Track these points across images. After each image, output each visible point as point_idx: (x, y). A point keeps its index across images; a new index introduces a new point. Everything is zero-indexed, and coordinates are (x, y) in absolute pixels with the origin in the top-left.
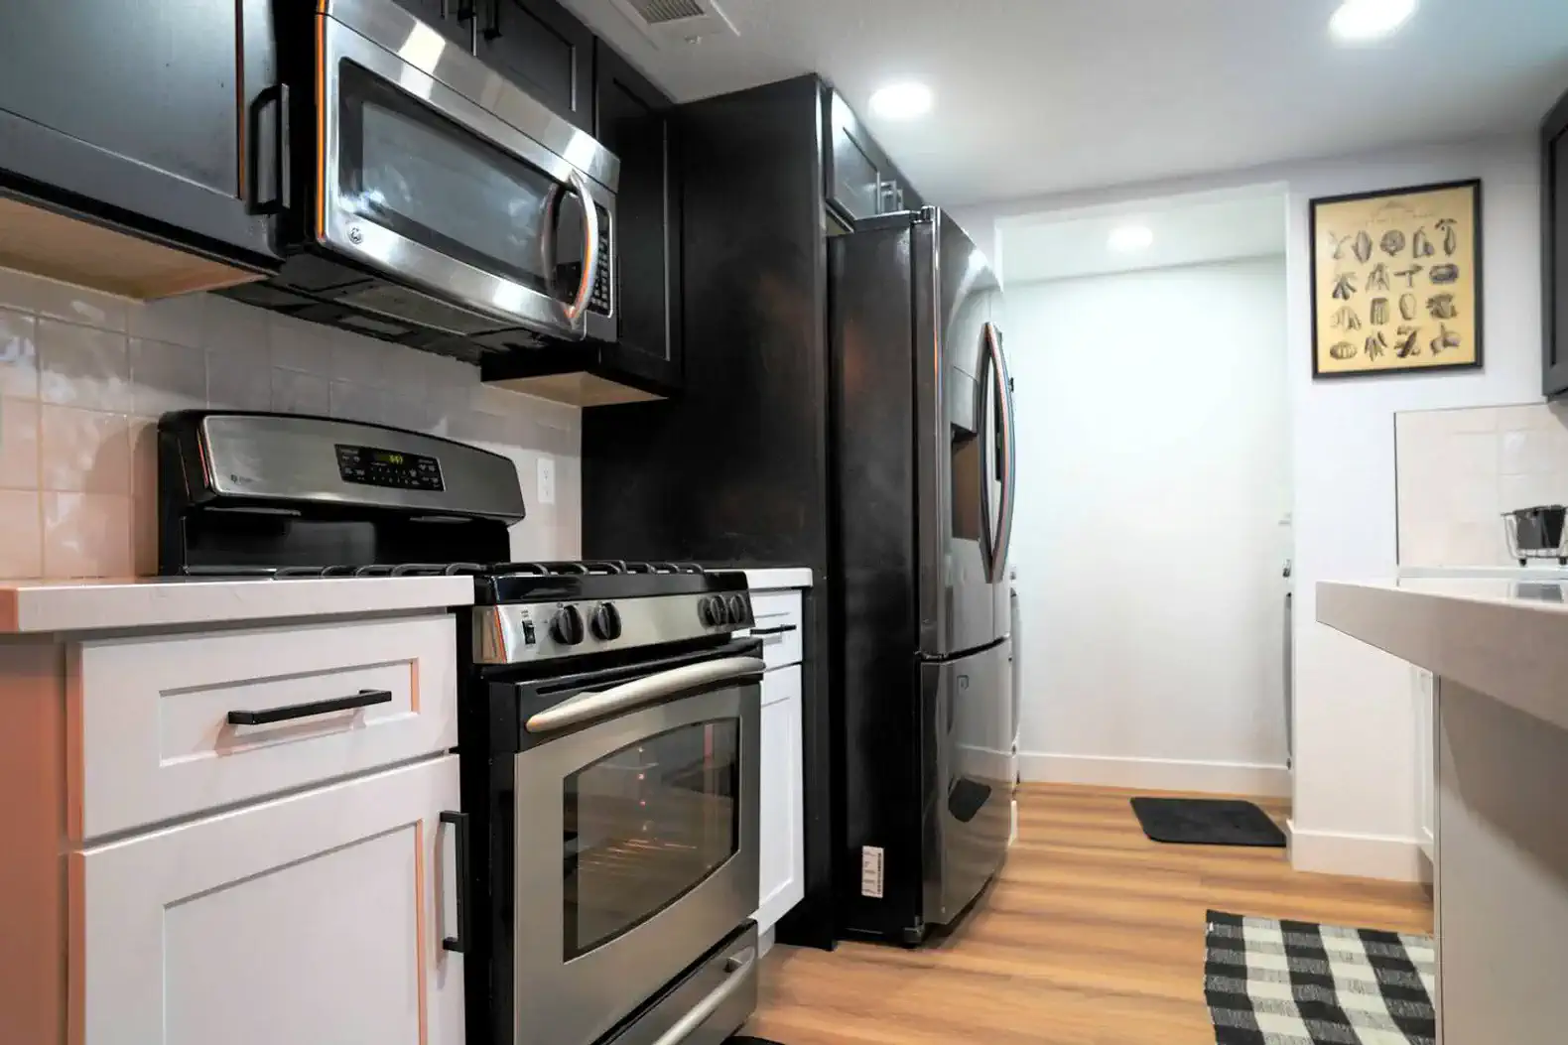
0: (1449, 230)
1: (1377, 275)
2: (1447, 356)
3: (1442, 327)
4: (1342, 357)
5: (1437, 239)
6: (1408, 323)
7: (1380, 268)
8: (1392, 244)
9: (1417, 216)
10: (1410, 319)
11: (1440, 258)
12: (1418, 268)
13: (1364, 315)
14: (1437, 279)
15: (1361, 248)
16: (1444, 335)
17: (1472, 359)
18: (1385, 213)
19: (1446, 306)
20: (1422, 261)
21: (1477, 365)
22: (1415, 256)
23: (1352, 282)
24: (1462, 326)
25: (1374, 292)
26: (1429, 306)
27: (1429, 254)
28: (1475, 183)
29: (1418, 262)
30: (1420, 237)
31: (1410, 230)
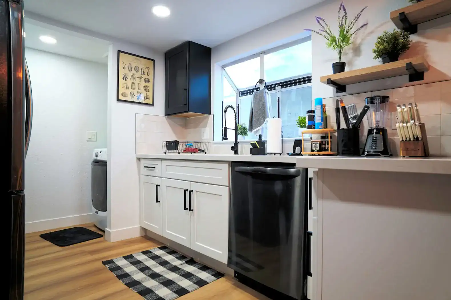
0: (148, 70)
1: (133, 76)
2: (147, 101)
3: (146, 94)
4: (124, 96)
5: (146, 71)
6: (140, 91)
7: (134, 75)
8: (137, 69)
9: (142, 64)
10: (140, 90)
11: (146, 76)
12: (142, 77)
13: (130, 85)
14: (146, 81)
15: (130, 67)
16: (147, 96)
17: (151, 103)
18: (135, 61)
19: (147, 89)
20: (143, 76)
21: (153, 105)
22: (141, 74)
23: (127, 76)
24: (150, 94)
25: (132, 81)
26: (144, 88)
27: (144, 75)
28: (153, 60)
29: (142, 76)
30: (143, 69)
31: (140, 67)
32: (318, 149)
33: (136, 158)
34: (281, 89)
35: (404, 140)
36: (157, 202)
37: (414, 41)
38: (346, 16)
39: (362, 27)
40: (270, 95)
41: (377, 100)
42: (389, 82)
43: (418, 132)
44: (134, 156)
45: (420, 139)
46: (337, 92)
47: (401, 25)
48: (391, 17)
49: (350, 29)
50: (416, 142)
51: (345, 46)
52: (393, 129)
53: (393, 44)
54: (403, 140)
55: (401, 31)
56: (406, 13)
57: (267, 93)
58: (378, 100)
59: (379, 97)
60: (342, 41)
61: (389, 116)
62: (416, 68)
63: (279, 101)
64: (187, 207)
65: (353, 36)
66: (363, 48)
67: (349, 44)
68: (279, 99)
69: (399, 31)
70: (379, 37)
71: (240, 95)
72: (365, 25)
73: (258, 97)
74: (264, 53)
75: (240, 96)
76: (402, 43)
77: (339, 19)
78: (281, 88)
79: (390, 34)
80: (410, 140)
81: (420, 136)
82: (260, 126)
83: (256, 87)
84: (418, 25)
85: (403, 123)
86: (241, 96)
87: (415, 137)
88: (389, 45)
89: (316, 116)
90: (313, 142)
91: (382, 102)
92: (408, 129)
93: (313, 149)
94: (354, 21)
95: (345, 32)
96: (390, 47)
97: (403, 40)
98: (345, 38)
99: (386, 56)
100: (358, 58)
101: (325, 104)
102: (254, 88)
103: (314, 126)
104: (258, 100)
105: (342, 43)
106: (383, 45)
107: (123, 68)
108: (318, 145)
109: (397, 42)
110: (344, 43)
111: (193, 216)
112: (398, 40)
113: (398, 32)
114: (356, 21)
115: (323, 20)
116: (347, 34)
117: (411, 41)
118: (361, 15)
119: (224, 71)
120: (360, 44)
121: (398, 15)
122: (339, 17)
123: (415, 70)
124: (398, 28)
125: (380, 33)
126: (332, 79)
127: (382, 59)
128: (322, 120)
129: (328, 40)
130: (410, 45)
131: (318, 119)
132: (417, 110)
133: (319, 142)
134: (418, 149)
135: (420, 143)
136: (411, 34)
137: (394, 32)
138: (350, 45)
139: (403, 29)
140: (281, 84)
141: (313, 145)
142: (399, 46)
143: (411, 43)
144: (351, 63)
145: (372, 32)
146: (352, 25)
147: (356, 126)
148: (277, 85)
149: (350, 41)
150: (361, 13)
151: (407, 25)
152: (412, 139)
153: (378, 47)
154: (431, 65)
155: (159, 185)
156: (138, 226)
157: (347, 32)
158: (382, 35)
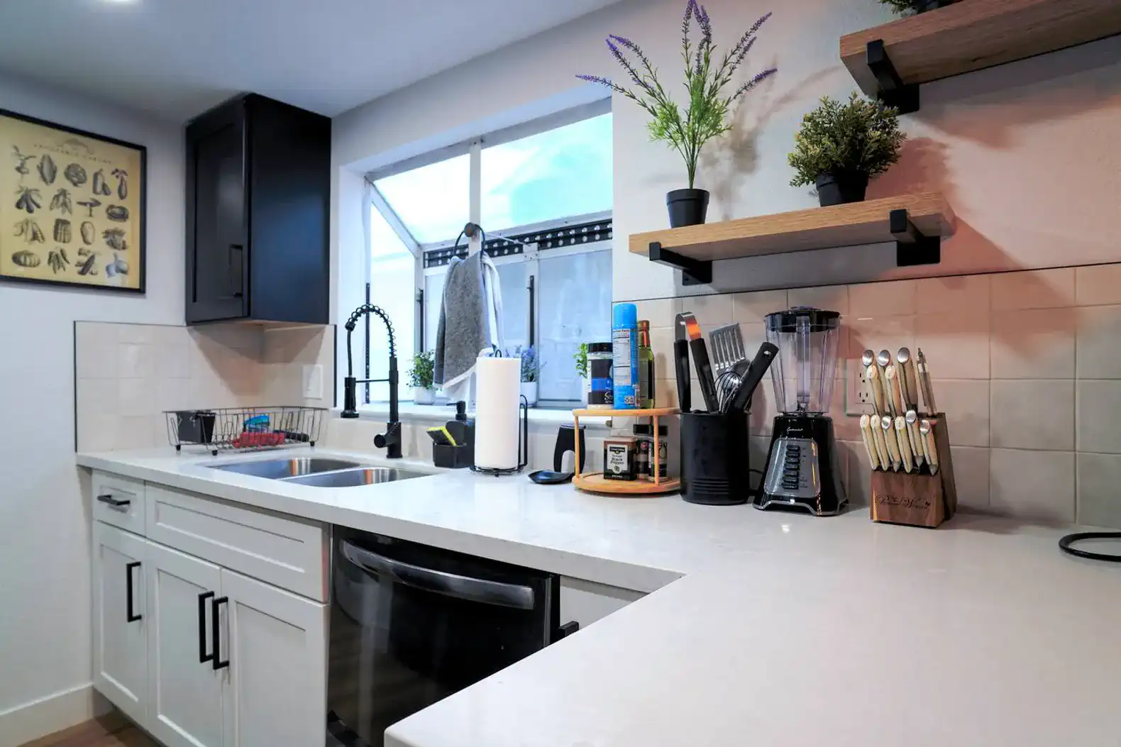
0: (122, 180)
1: (61, 198)
2: (117, 280)
3: (116, 256)
4: (24, 265)
5: (113, 183)
6: (86, 247)
7: (63, 193)
8: (76, 176)
9: (97, 160)
10: (90, 244)
11: (114, 199)
12: (97, 203)
13: (47, 228)
14: (112, 216)
15: (46, 170)
16: (117, 261)
17: (137, 286)
18: (68, 147)
19: (119, 240)
20: (101, 198)
21: (141, 291)
22: (95, 191)
23: (34, 197)
24: (130, 257)
25: (58, 213)
26: (105, 237)
27: (106, 194)
28: (142, 149)
29: (97, 198)
30: (99, 177)
31: (90, 169)
32: (624, 467)
33: (78, 466)
34: (537, 252)
35: (885, 466)
36: (131, 618)
37: (911, 136)
38: (709, 42)
39: (759, 78)
40: (496, 273)
41: (800, 325)
42: (839, 261)
43: (928, 450)
44: (71, 461)
45: (933, 471)
46: (686, 282)
47: (874, 82)
48: (841, 54)
49: (723, 83)
50: (921, 479)
51: (707, 137)
52: (849, 415)
53: (851, 144)
54: (879, 468)
55: (871, 101)
56: (888, 42)
57: (490, 268)
58: (804, 324)
59: (808, 317)
60: (701, 119)
61: (840, 371)
62: (919, 227)
63: (532, 289)
64: (209, 651)
65: (733, 105)
66: (764, 146)
67: (720, 131)
68: (532, 282)
69: (868, 100)
70: (809, 115)
71: (427, 262)
72: (767, 73)
73: (460, 280)
74: (483, 141)
75: (427, 265)
76: (877, 141)
77: (687, 48)
78: (539, 249)
79: (841, 108)
80: (902, 468)
81: (932, 460)
82: (467, 369)
83: (459, 244)
84: (921, 86)
85: (882, 413)
86: (429, 266)
87: (919, 462)
88: (838, 144)
89: (615, 364)
90: (609, 446)
91: (817, 329)
92: (896, 438)
93: (611, 466)
94: (734, 59)
95: (706, 94)
96: (843, 153)
97: (879, 133)
98: (705, 110)
99: (829, 180)
100: (746, 177)
101: (647, 323)
102: (454, 245)
103: (612, 393)
104: (459, 290)
105: (697, 125)
106: (819, 143)
107: (19, 169)
108: (624, 456)
109: (860, 136)
110: (704, 128)
111: (229, 683)
112: (864, 130)
113: (863, 102)
114: (741, 57)
115: (636, 49)
116: (714, 100)
117: (903, 137)
118: (754, 42)
119: (372, 188)
120: (755, 134)
121: (863, 48)
122: (686, 41)
123: (917, 233)
124: (866, 93)
125: (810, 105)
126: (667, 244)
127: (818, 188)
128: (635, 378)
129: (655, 114)
130: (900, 149)
131: (622, 376)
132: (925, 375)
133: (626, 447)
134: (928, 504)
135: (934, 486)
136: (901, 112)
137: (852, 104)
138: (726, 134)
139: (880, 95)
140: (538, 238)
141: (610, 454)
142: (869, 149)
143: (903, 143)
144: (725, 193)
145: (787, 99)
146: (727, 70)
147: (738, 405)
148: (527, 240)
149: (723, 124)
150: (753, 35)
151: (891, 84)
152: (908, 468)
153: (805, 151)
154: (963, 219)
155: (138, 564)
156: (85, 685)
157: (713, 91)
158: (818, 112)
